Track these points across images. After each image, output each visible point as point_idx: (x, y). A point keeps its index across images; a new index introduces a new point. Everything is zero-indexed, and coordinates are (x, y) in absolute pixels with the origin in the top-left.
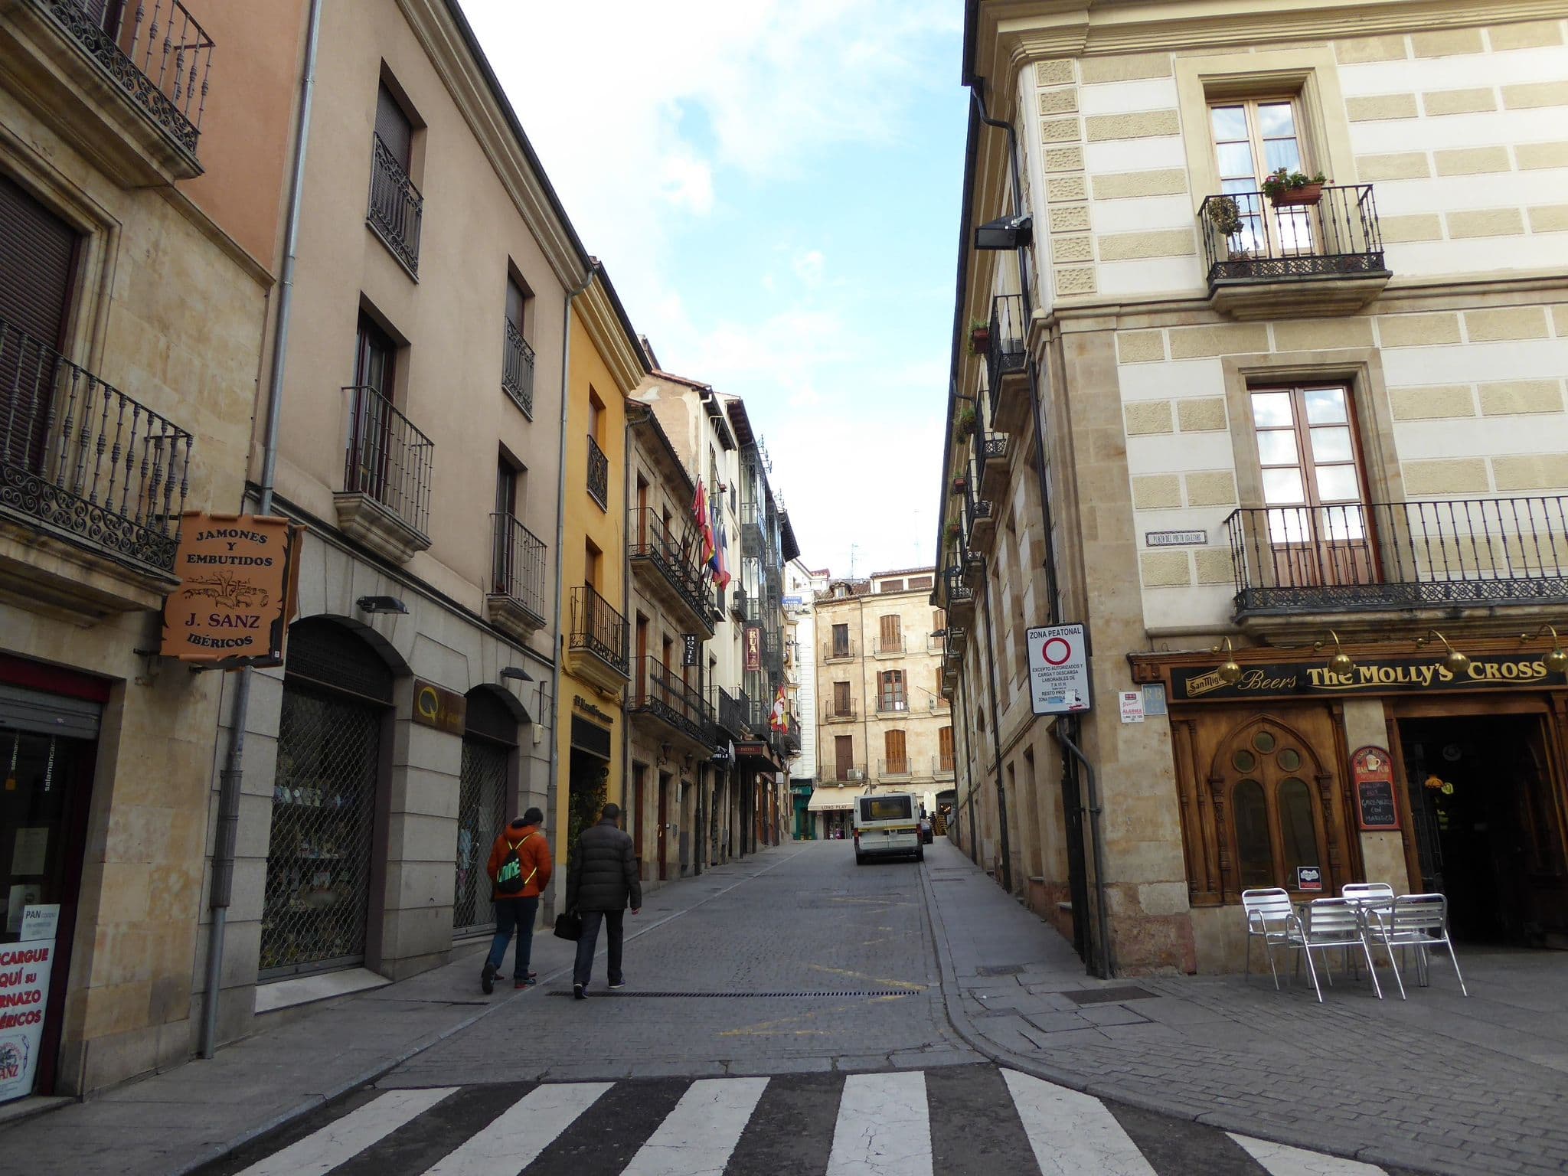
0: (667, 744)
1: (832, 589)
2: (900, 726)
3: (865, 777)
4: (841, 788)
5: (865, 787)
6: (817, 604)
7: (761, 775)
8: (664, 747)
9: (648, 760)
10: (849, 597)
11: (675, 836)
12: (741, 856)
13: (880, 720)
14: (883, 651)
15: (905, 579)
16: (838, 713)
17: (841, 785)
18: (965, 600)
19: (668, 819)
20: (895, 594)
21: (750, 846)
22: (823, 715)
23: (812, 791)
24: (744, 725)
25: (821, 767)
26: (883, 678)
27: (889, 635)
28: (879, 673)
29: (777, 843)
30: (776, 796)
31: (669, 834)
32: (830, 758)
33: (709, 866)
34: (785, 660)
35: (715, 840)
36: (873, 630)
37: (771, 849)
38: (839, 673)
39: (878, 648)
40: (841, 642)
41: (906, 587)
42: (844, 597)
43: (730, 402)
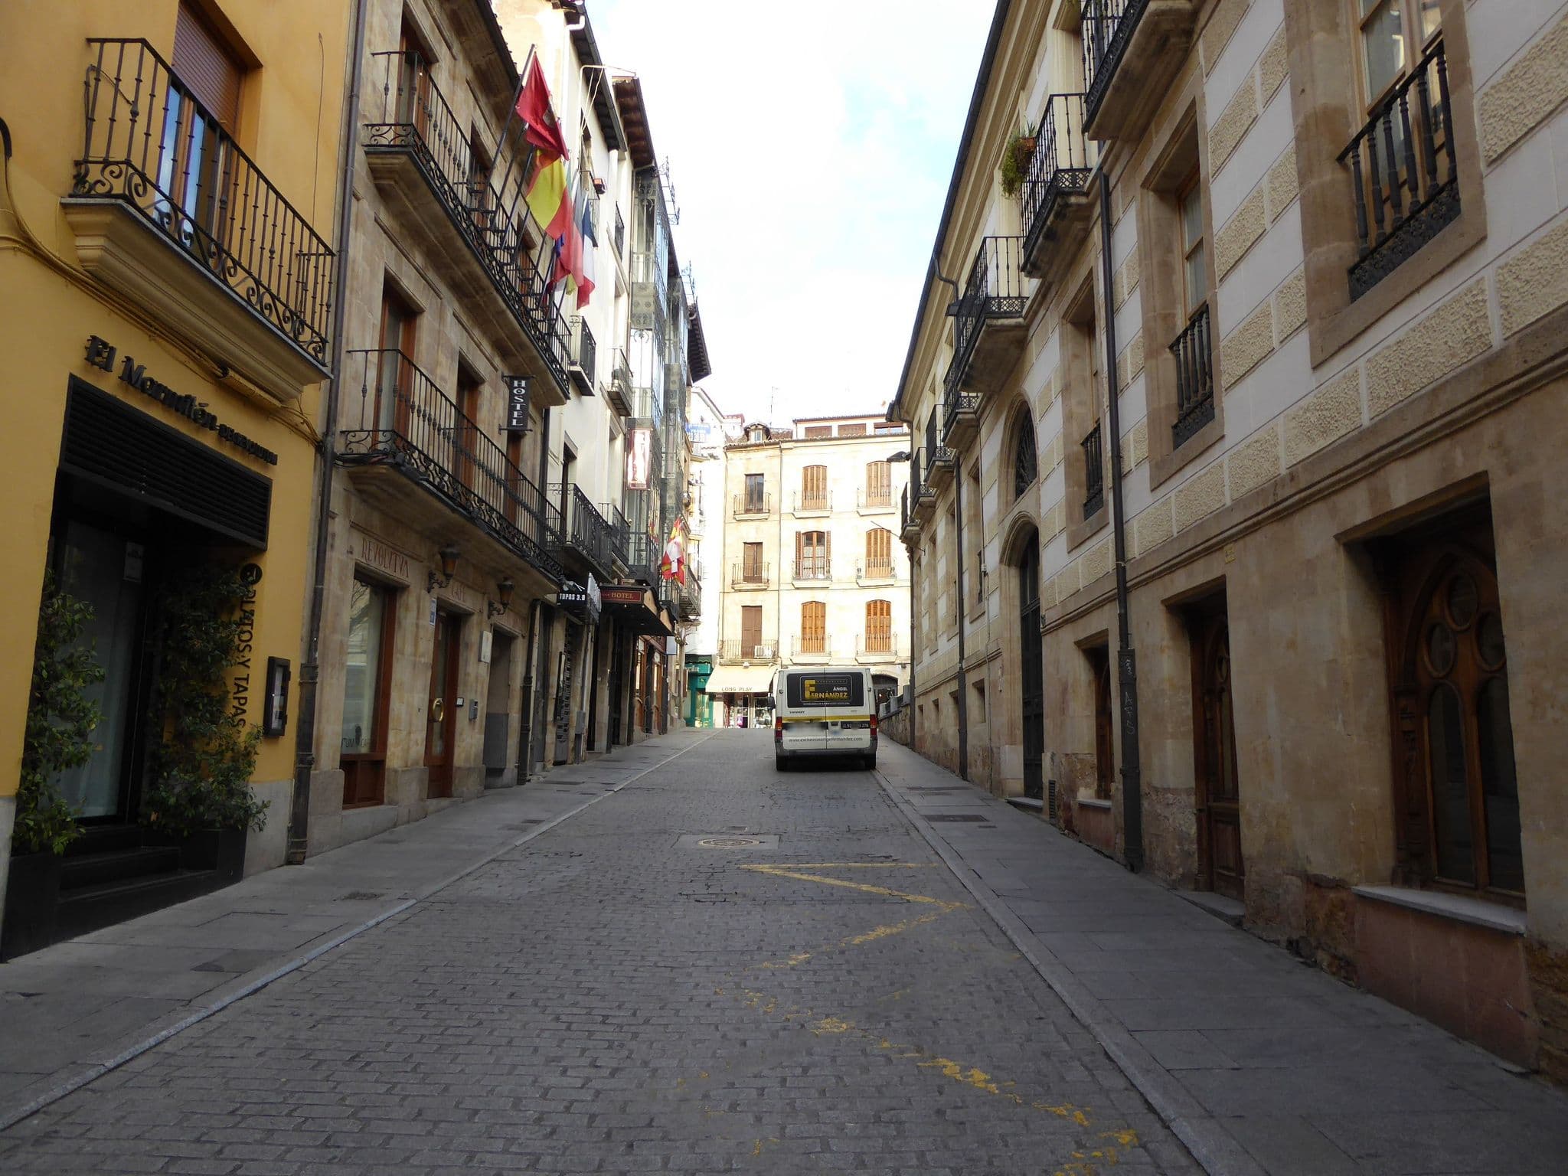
0: (449, 550)
1: (747, 432)
2: (819, 596)
3: (775, 655)
4: (746, 667)
5: (775, 667)
6: (729, 448)
7: (646, 641)
8: (443, 555)
9: (411, 576)
10: (767, 441)
11: (472, 719)
12: (608, 750)
13: (798, 589)
14: (804, 508)
15: (835, 425)
16: (746, 579)
17: (746, 664)
18: (1012, 321)
19: (460, 690)
20: (822, 440)
21: (624, 736)
22: (729, 581)
23: (712, 669)
24: (619, 562)
25: (723, 642)
26: (803, 539)
27: (812, 489)
28: (798, 534)
29: (663, 730)
30: (666, 670)
31: (462, 717)
32: (735, 632)
33: (550, 766)
34: (685, 501)
35: (563, 728)
36: (794, 482)
37: (656, 739)
38: (751, 531)
39: (799, 503)
40: (755, 496)
41: (835, 433)
42: (761, 441)
43: (619, 80)
